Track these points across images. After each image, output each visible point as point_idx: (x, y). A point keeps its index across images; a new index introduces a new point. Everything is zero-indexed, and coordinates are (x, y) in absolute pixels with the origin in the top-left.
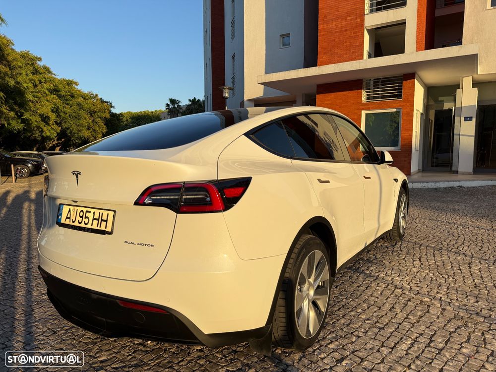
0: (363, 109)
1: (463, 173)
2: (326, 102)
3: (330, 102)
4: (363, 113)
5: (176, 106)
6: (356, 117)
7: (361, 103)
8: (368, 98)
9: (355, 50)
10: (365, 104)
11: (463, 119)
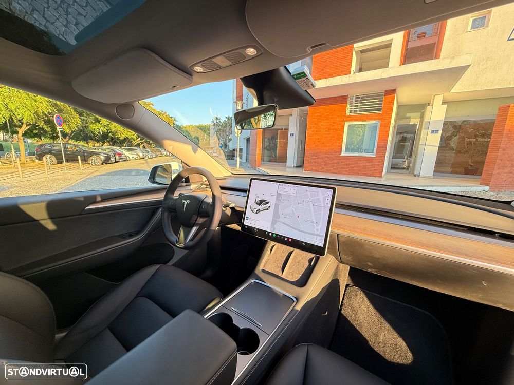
0: (347, 121)
1: (424, 177)
2: (316, 115)
3: (319, 114)
4: (347, 124)
5: (218, 121)
6: (340, 128)
7: (345, 115)
8: (351, 112)
9: (344, 70)
10: (349, 117)
11: (430, 131)
